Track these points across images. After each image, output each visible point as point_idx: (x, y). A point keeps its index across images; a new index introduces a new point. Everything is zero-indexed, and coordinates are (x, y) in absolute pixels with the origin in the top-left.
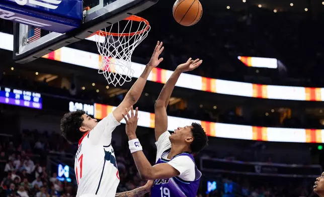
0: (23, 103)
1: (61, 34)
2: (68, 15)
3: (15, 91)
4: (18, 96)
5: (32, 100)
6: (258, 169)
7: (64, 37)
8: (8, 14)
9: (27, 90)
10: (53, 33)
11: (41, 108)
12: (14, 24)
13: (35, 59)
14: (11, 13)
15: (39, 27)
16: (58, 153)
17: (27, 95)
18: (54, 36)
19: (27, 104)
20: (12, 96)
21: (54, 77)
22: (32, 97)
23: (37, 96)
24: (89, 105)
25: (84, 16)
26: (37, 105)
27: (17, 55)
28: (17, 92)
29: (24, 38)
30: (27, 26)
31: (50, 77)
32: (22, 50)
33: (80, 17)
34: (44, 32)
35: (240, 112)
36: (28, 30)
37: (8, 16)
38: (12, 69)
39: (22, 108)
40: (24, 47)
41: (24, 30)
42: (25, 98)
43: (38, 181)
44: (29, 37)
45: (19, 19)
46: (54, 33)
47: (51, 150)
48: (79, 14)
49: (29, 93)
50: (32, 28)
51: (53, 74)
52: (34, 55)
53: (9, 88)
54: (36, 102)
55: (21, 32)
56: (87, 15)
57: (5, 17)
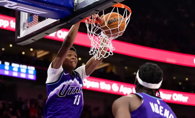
1: (56, 20)
2: (62, 4)
3: (13, 65)
4: (15, 69)
5: (27, 73)
7: (58, 23)
8: (11, 4)
9: (23, 64)
12: (16, 13)
13: (34, 41)
14: (14, 3)
15: (37, 15)
17: (24, 68)
18: (49, 21)
19: (23, 76)
21: (46, 53)
22: (27, 70)
25: (75, 5)
26: (32, 77)
27: (18, 37)
28: (15, 66)
29: (24, 24)
30: (27, 14)
32: (23, 33)
33: (72, 6)
34: (41, 18)
36: (28, 17)
37: (11, 5)
38: (11, 46)
39: (18, 79)
40: (24, 31)
41: (24, 17)
42: (22, 70)
44: (28, 23)
45: (20, 8)
46: (49, 19)
48: (71, 3)
50: (31, 15)
51: (45, 50)
52: (33, 38)
53: (8, 62)
54: (31, 74)
55: (22, 18)
56: (78, 4)
57: (9, 6)
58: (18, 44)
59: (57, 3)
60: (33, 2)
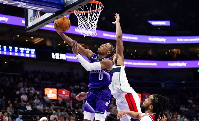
0: (25, 55)
1: (52, 14)
2: (56, 2)
3: (20, 49)
4: (22, 51)
5: (30, 53)
6: (163, 85)
7: (54, 15)
8: (22, 4)
10: (48, 13)
11: (35, 57)
12: (25, 10)
13: (38, 29)
14: (24, 4)
16: (47, 82)
17: (28, 50)
19: (28, 55)
20: (19, 51)
22: (30, 51)
23: (33, 51)
24: (63, 54)
25: (65, 3)
26: (33, 56)
27: (27, 27)
28: (22, 49)
29: (31, 18)
30: (32, 10)
31: (40, 40)
32: (30, 24)
33: (63, 3)
34: (42, 13)
35: (150, 53)
36: (33, 13)
37: (22, 5)
38: (18, 36)
39: (25, 58)
40: (31, 22)
41: (30, 13)
42: (27, 52)
43: (38, 100)
44: (33, 17)
45: (28, 7)
47: (43, 81)
49: (28, 49)
50: (35, 11)
51: (41, 37)
52: (37, 27)
53: (17, 47)
54: (33, 54)
55: (29, 14)
56: (67, 2)
57: (21, 6)
58: (27, 31)
59: (53, 2)
60: (37, 2)
